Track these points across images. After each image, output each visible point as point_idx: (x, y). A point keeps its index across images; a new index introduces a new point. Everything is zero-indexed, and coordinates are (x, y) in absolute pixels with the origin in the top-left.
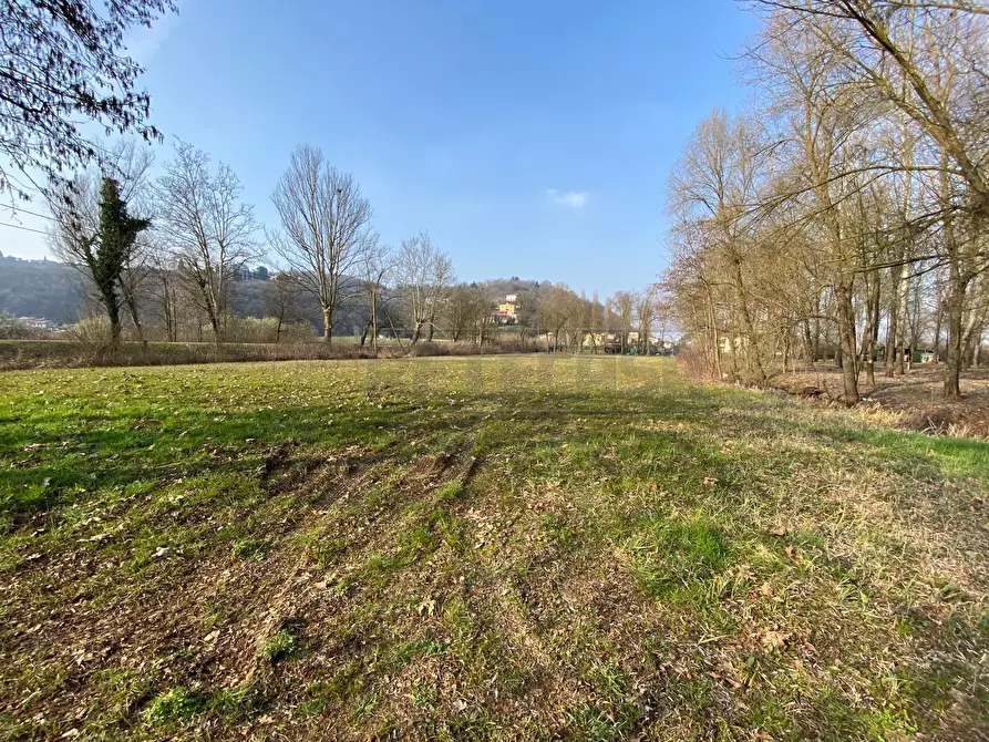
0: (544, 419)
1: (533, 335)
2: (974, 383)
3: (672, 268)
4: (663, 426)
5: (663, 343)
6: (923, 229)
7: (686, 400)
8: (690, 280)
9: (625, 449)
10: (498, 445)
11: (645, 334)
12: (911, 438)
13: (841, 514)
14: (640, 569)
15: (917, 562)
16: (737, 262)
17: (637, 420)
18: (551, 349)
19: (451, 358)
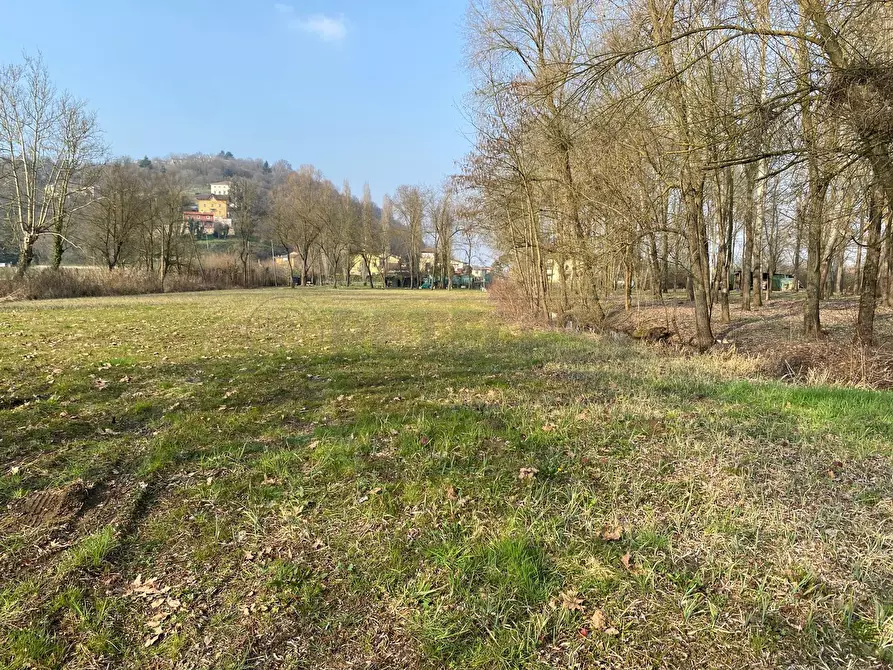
0: (279, 403)
1: (265, 256)
2: (836, 314)
3: (478, 153)
4: (467, 396)
5: (470, 269)
6: (777, 114)
7: (501, 355)
8: (503, 172)
9: (410, 438)
10: (192, 456)
11: (444, 257)
12: (766, 389)
13: (688, 499)
14: (428, 625)
15: (772, 551)
16: (564, 148)
17: (431, 390)
18: (297, 281)
19: (104, 300)
